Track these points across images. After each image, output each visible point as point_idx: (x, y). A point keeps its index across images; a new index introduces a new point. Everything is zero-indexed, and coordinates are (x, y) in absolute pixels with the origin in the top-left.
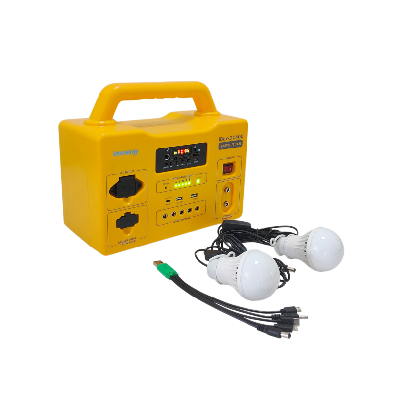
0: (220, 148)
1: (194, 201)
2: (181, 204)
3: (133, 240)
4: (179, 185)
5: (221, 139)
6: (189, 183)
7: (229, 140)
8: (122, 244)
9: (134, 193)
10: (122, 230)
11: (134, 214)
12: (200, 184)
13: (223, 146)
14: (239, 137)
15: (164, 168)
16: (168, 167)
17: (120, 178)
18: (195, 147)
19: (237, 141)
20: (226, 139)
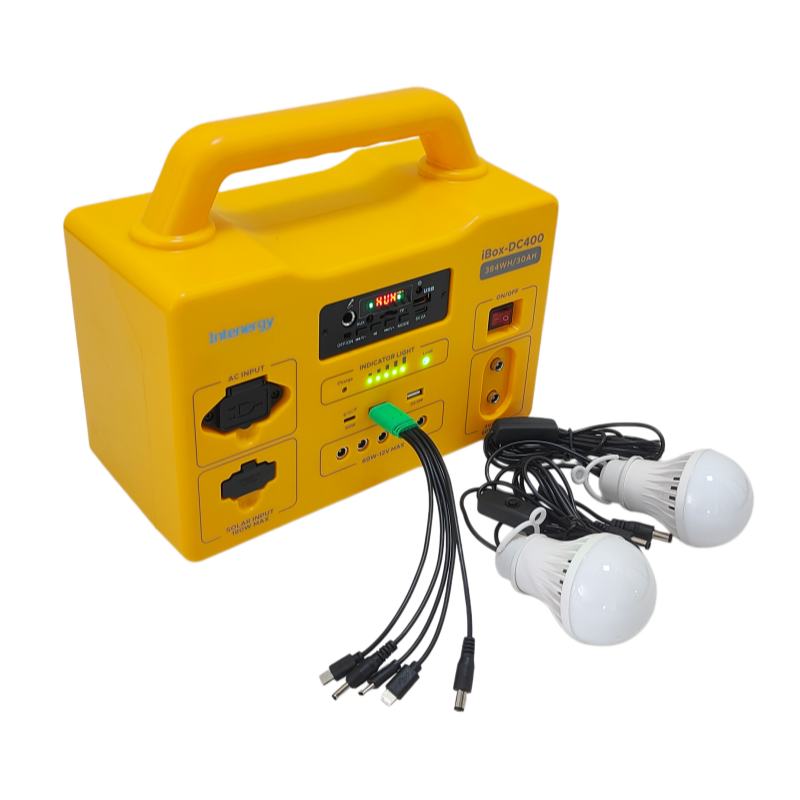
1: (414, 407)
3: (264, 518)
4: (378, 378)
6: (403, 369)
7: (506, 253)
8: (237, 532)
9: (265, 415)
10: (236, 502)
11: (265, 463)
12: (430, 367)
13: (492, 268)
14: (534, 240)
15: (340, 345)
16: (351, 341)
17: (229, 390)
18: (419, 284)
19: (527, 253)
20: (499, 252)
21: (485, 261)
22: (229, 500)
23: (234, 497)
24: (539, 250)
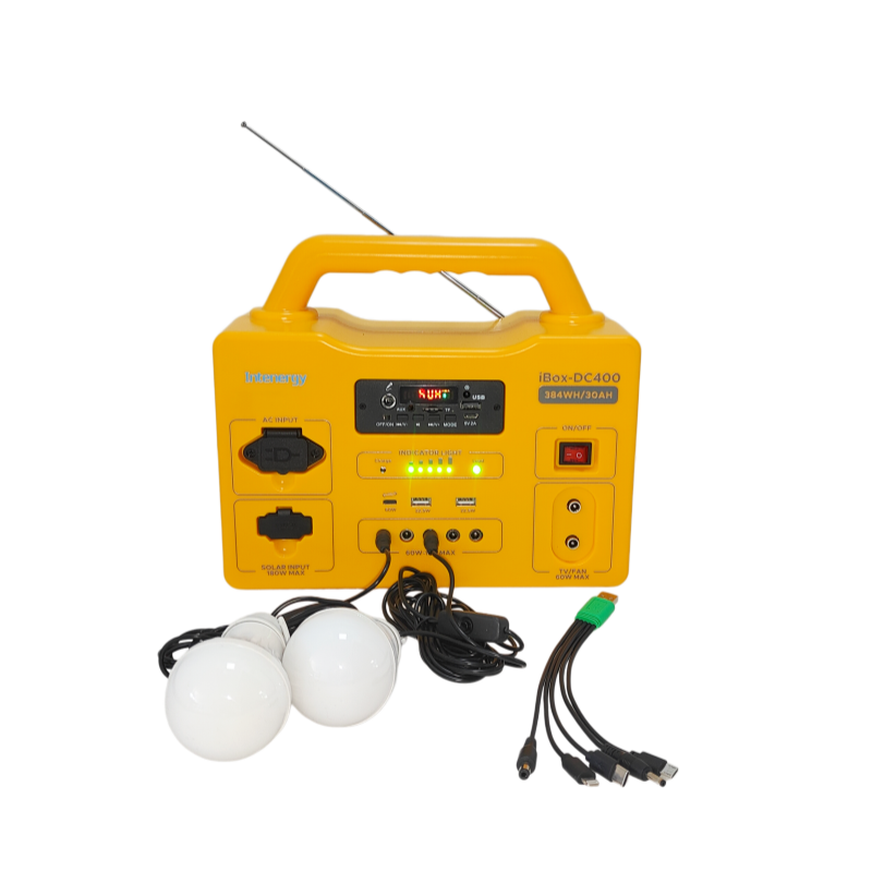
0: (542, 399)
1: (463, 515)
2: (426, 515)
3: (299, 570)
4: (421, 470)
5: (545, 376)
6: (449, 470)
7: (571, 383)
8: (272, 574)
10: (272, 543)
11: (300, 514)
12: (483, 478)
13: (553, 395)
14: (607, 378)
15: (379, 424)
16: (392, 424)
17: (265, 430)
18: (467, 388)
19: (598, 389)
20: (561, 379)
21: (543, 384)
22: (264, 538)
23: (272, 537)
24: (615, 391)
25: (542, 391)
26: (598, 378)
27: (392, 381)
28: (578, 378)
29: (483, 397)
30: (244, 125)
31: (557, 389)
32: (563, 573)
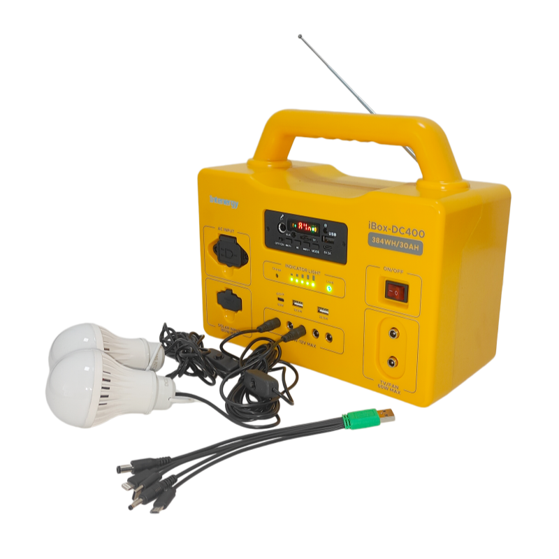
0: (371, 242)
1: (322, 321)
4: (297, 281)
5: (372, 225)
6: (313, 285)
7: (389, 233)
8: (223, 330)
9: (239, 265)
10: (224, 310)
11: (236, 295)
12: (332, 296)
13: (378, 240)
14: (415, 233)
15: (277, 243)
16: (283, 245)
17: (221, 236)
18: (326, 225)
19: (409, 241)
20: (383, 228)
21: (371, 230)
22: (220, 306)
23: (224, 307)
24: (420, 244)
25: (371, 235)
26: (408, 231)
27: (284, 214)
28: (395, 230)
29: (335, 235)
30: (300, 37)
31: (381, 236)
32: (383, 384)
